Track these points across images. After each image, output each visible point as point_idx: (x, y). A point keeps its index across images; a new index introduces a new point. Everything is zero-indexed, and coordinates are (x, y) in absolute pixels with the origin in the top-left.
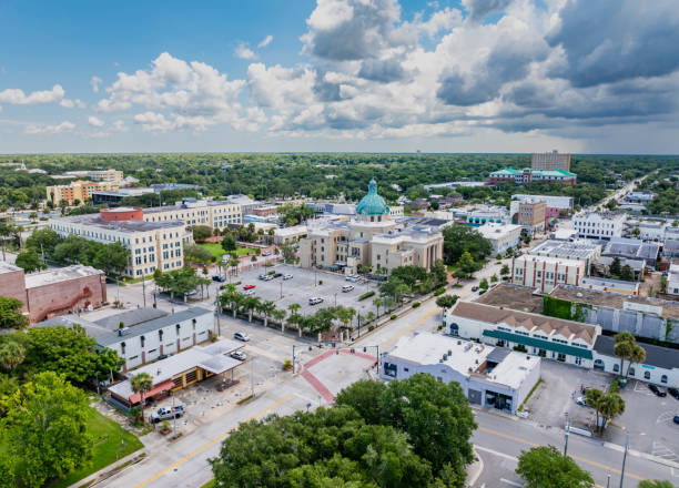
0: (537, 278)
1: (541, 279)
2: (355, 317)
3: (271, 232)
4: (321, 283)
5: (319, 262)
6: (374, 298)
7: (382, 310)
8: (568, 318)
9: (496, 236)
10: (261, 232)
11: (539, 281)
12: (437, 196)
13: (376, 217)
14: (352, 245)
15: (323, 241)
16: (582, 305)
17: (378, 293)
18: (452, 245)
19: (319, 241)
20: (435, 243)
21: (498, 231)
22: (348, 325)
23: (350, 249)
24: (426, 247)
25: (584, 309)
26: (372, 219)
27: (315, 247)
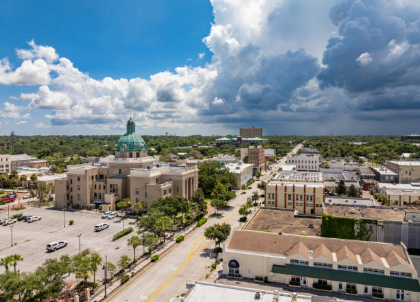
0: (288, 201)
1: (292, 201)
2: (99, 267)
3: (33, 178)
4: (71, 223)
5: (75, 202)
6: (129, 236)
7: (141, 250)
8: (352, 237)
9: (238, 172)
10: (23, 178)
11: (290, 204)
12: (183, 154)
13: (134, 154)
14: (110, 181)
15: (79, 179)
16: (365, 221)
17: (136, 229)
18: (206, 178)
19: (75, 180)
20: (190, 176)
21: (238, 168)
22: (90, 280)
23: (108, 186)
24: (184, 179)
25: (368, 226)
26: (131, 156)
27: (71, 186)
